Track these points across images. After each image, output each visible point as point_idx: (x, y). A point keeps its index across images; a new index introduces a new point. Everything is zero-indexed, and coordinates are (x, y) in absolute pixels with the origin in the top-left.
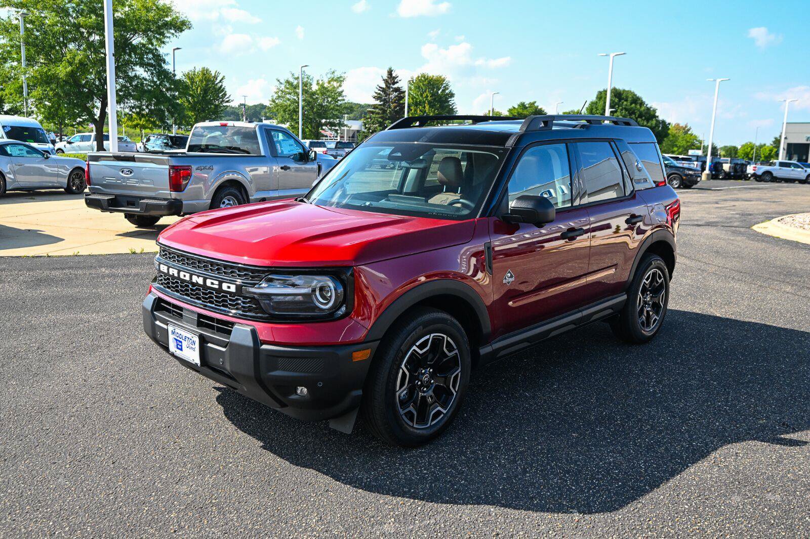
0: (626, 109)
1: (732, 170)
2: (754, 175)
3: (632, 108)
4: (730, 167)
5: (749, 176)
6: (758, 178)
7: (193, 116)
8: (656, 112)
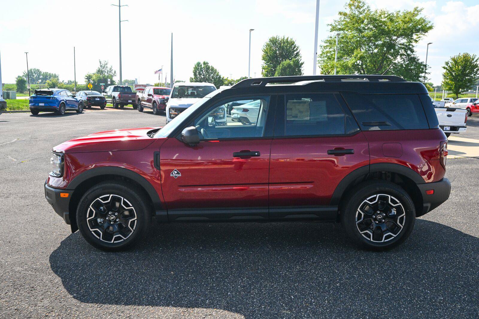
7: (453, 84)
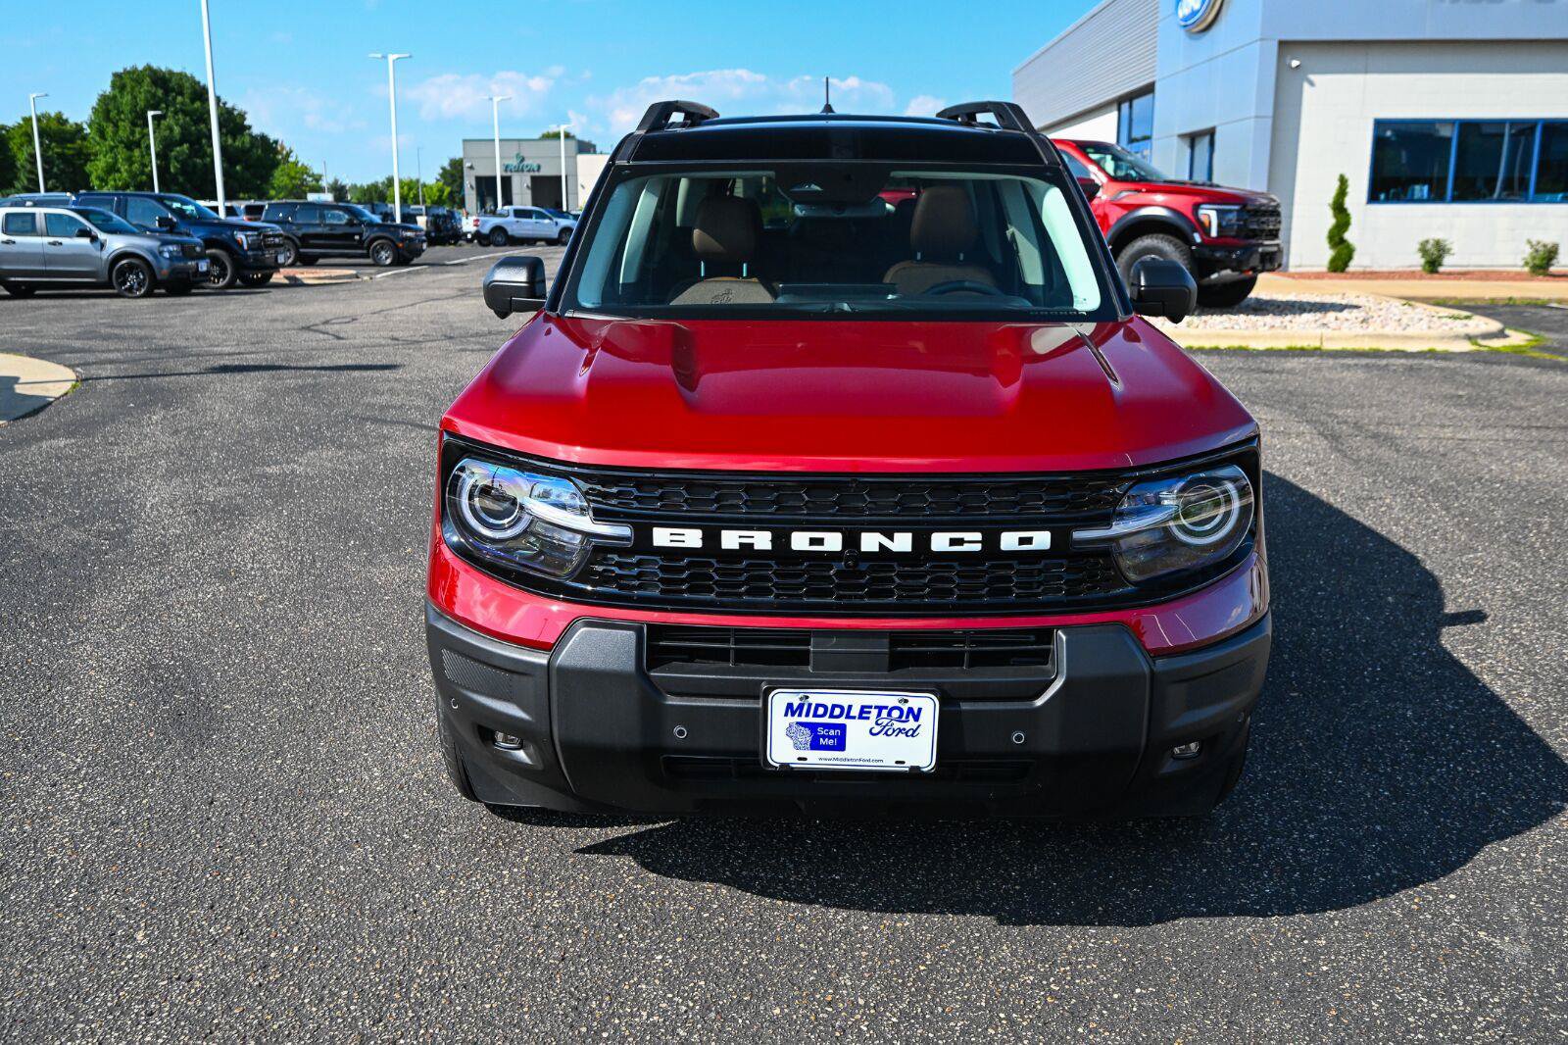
0: (185, 113)
1: (432, 228)
2: (477, 235)
3: (197, 110)
4: (427, 222)
5: (469, 236)
6: (483, 239)
8: (245, 119)
